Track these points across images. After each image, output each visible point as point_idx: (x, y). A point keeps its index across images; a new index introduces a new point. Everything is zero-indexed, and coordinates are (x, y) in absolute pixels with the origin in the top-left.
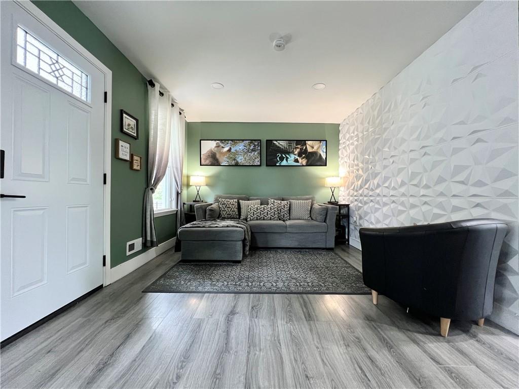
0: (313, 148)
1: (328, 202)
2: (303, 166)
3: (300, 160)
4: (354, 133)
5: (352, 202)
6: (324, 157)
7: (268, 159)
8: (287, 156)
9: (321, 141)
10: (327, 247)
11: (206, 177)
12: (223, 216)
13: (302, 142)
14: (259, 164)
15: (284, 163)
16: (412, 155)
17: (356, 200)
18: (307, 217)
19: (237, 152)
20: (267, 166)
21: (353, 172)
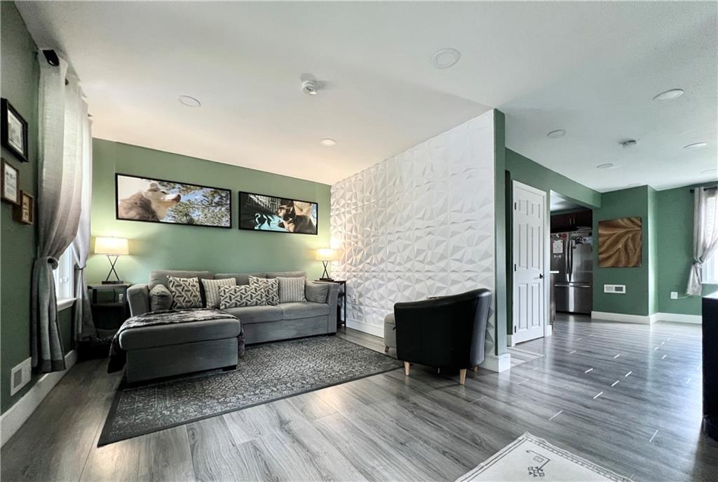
0: (302, 210)
1: (320, 279)
2: (290, 232)
3: (285, 224)
4: (351, 199)
5: (349, 278)
6: (315, 224)
7: (242, 219)
8: (270, 217)
9: (311, 203)
10: (330, 332)
11: (129, 240)
12: (178, 305)
13: (288, 202)
14: (228, 225)
15: (265, 226)
16: (418, 233)
17: (355, 276)
18: (302, 298)
19: (190, 204)
20: (240, 228)
21: (350, 244)
